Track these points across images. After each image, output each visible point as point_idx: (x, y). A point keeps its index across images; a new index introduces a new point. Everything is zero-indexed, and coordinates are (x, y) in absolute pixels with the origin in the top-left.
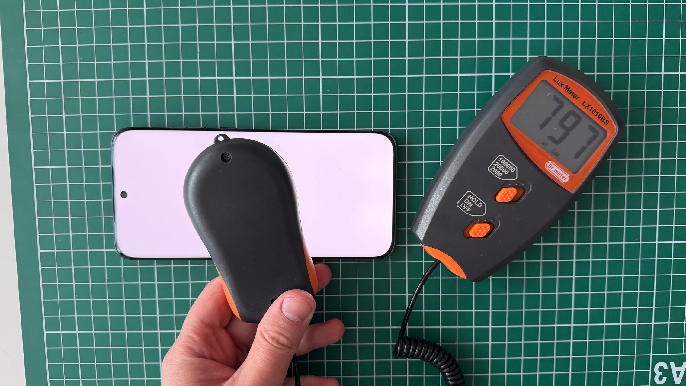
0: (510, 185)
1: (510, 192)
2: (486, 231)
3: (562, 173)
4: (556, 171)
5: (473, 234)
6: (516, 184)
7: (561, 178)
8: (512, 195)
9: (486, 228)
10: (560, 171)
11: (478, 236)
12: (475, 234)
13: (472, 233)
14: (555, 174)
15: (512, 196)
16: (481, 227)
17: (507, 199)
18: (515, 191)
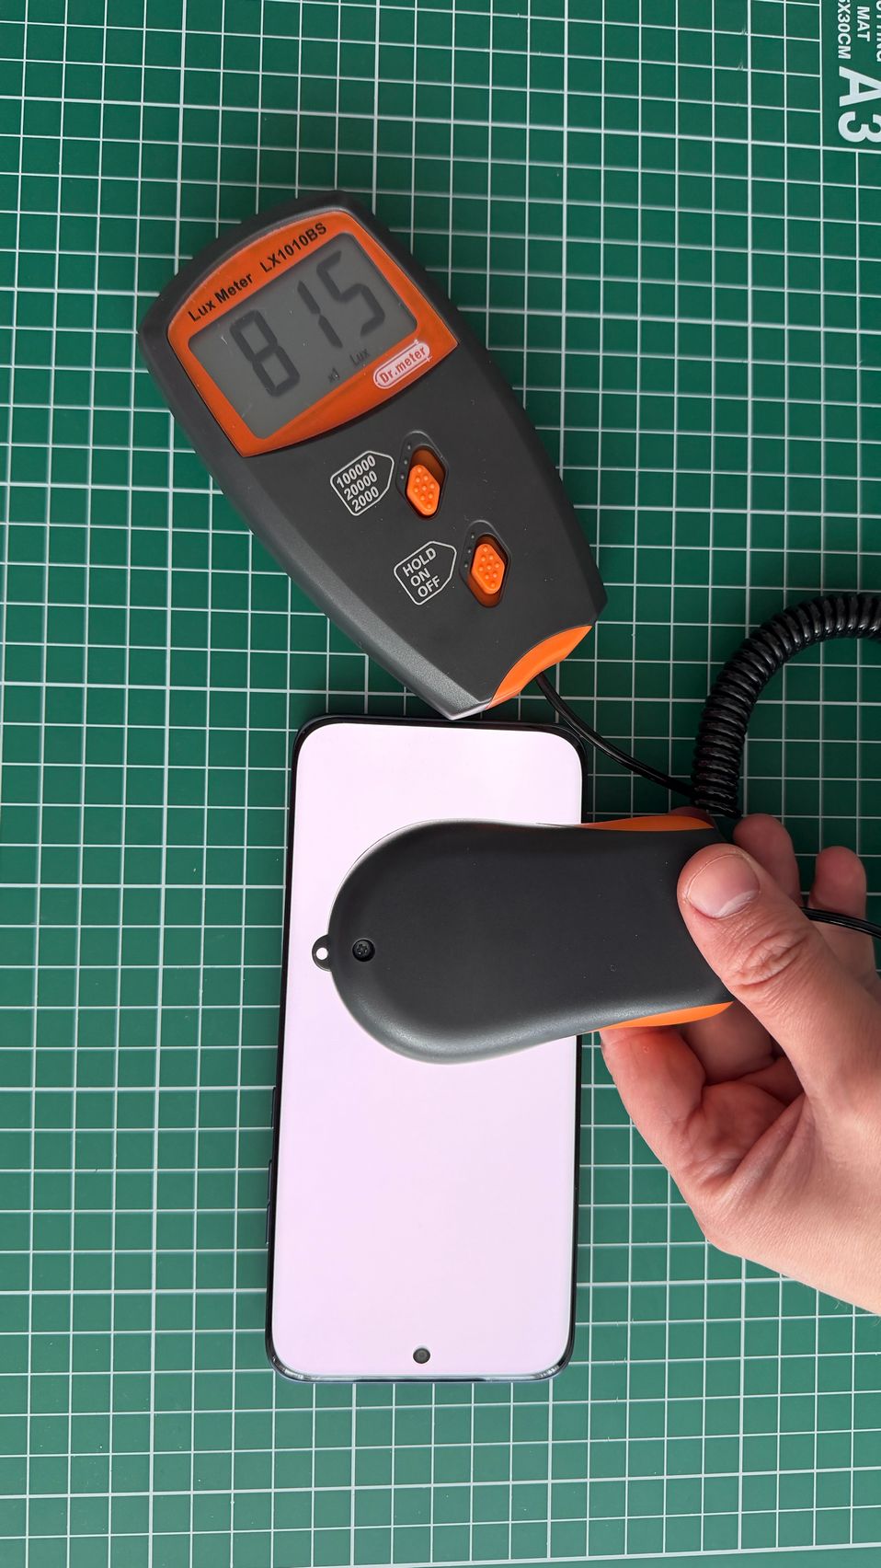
0: (402, 477)
1: (418, 480)
2: (491, 554)
3: (406, 356)
4: (399, 367)
5: (493, 585)
6: (406, 463)
7: (418, 361)
8: (426, 478)
9: (486, 554)
10: (402, 359)
11: (499, 577)
12: (493, 581)
13: (492, 589)
14: (405, 370)
15: (428, 478)
16: (481, 566)
17: (432, 493)
18: (418, 470)
